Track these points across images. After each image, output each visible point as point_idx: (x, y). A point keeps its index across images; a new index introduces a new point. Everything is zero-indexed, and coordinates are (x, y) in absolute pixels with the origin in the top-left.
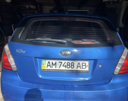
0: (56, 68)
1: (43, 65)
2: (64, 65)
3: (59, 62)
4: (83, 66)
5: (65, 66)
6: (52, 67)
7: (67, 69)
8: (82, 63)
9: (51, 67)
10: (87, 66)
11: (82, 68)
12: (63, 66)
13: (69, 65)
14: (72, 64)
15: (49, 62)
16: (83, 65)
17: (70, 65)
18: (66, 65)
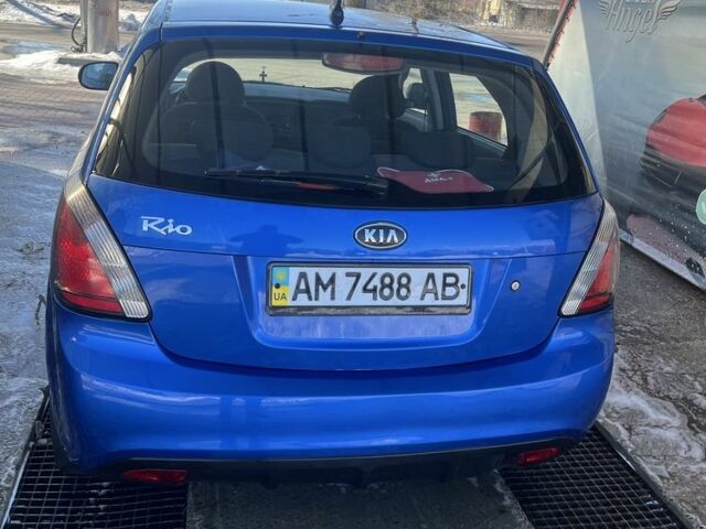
0: (333, 298)
1: (274, 290)
2: (370, 287)
3: (348, 275)
4: (447, 288)
5: (374, 290)
6: (317, 299)
7: (380, 302)
8: (445, 276)
9: (310, 298)
10: (463, 286)
11: (444, 298)
12: (365, 290)
13: (390, 286)
14: (404, 281)
15: (303, 276)
16: (445, 285)
17: (395, 286)
18: (375, 288)
